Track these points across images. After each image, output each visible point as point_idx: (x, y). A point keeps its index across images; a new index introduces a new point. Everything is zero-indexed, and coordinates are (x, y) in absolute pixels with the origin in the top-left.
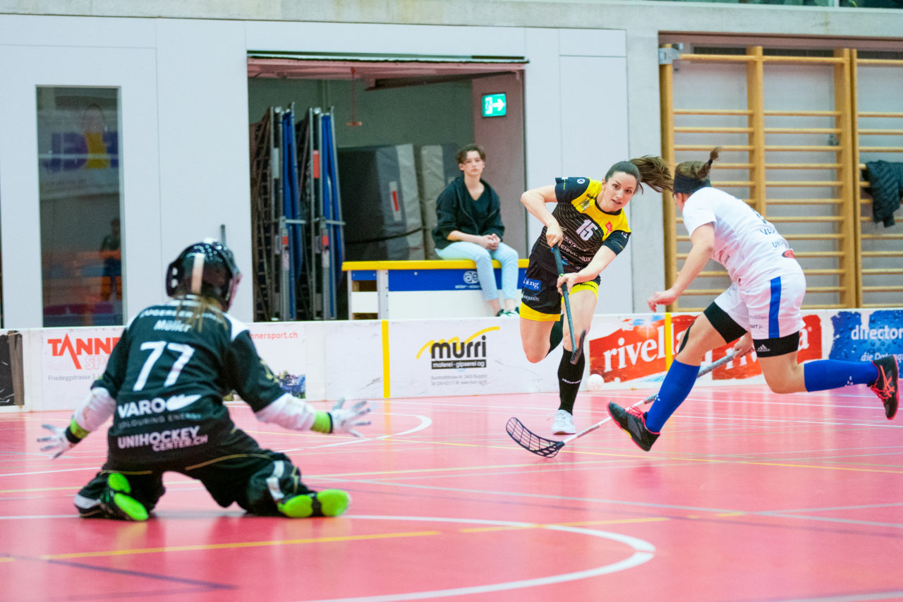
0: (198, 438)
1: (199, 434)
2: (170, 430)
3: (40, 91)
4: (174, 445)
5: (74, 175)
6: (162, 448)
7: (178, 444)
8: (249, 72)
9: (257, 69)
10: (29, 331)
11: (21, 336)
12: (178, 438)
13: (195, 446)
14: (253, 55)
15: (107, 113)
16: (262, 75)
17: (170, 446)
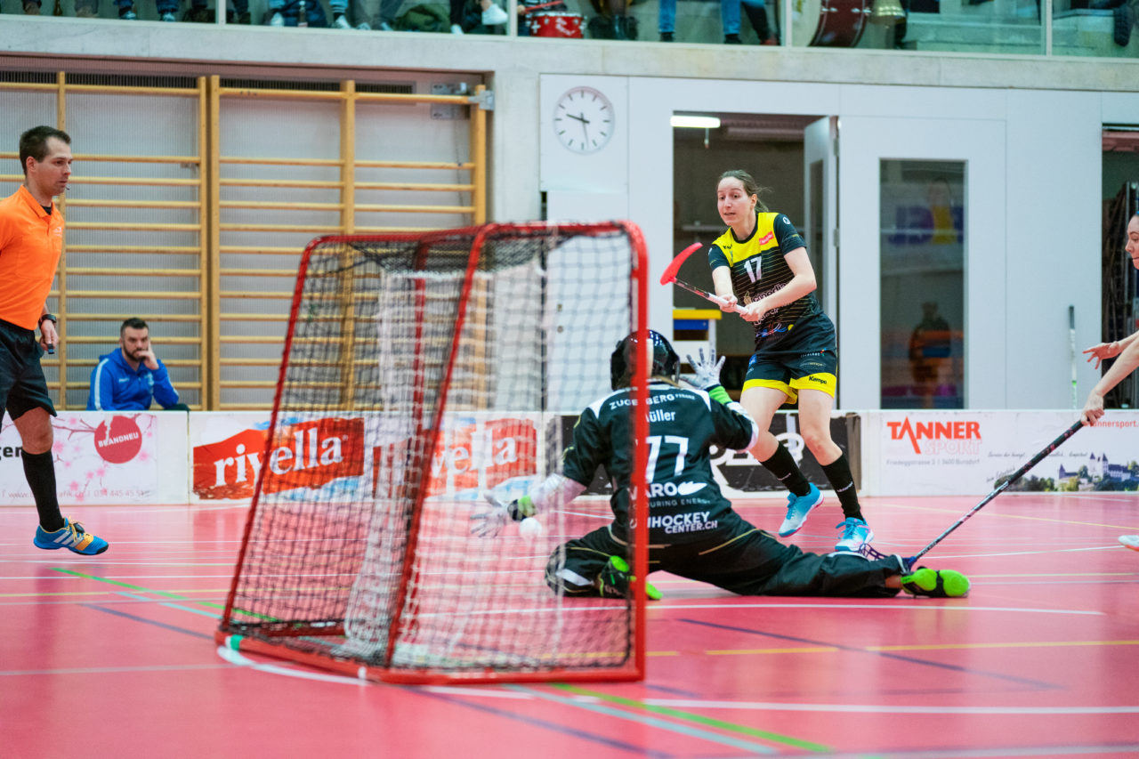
0: (709, 523)
1: (710, 519)
2: (683, 514)
3: (885, 165)
4: (685, 528)
5: (917, 250)
6: (674, 531)
7: (690, 527)
8: (1104, 145)
9: (1112, 142)
10: (868, 414)
11: (859, 418)
12: (690, 522)
13: (706, 530)
14: (1109, 128)
15: (954, 186)
16: (1119, 149)
17: (681, 529)
